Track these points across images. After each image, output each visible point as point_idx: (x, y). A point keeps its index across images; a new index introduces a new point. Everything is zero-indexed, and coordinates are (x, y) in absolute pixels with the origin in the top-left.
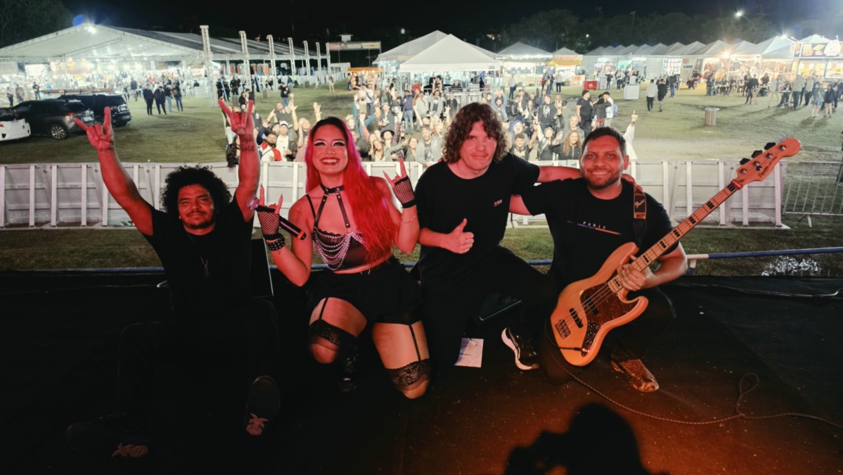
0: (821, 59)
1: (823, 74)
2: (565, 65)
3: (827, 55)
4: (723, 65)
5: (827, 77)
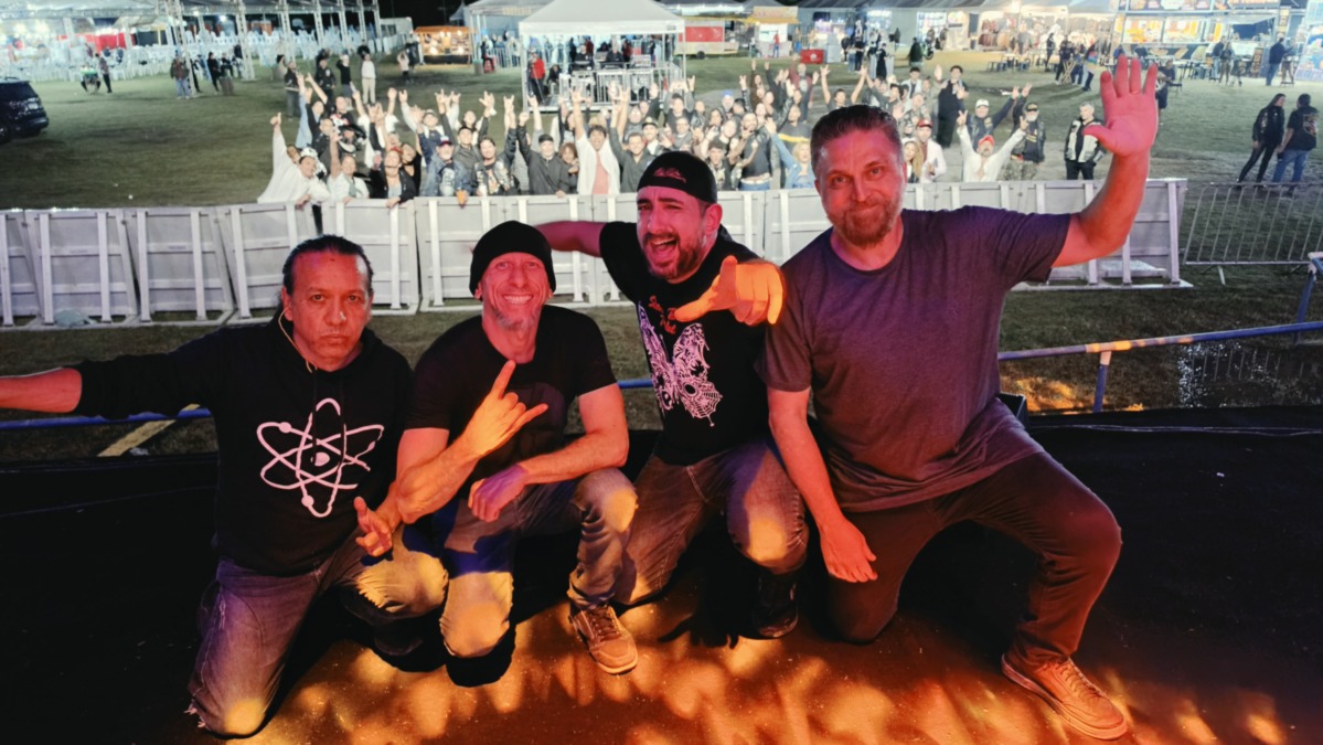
0: (1156, 15)
1: (1159, 37)
2: (770, 23)
3: (1166, 7)
4: (1009, 23)
5: (1165, 41)
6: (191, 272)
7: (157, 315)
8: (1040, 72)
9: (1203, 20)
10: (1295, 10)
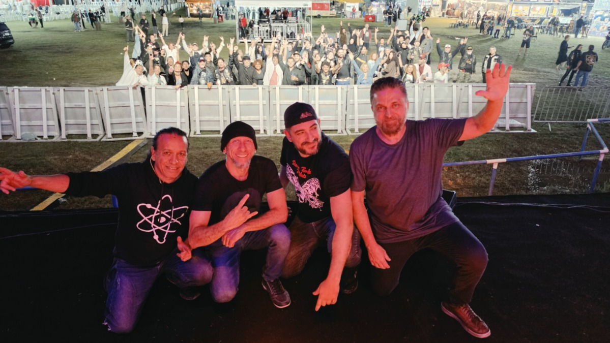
0: (527, 4)
1: (528, 14)
6: (84, 117)
7: (69, 136)
8: (473, 29)
9: (548, 6)
10: (589, 3)
